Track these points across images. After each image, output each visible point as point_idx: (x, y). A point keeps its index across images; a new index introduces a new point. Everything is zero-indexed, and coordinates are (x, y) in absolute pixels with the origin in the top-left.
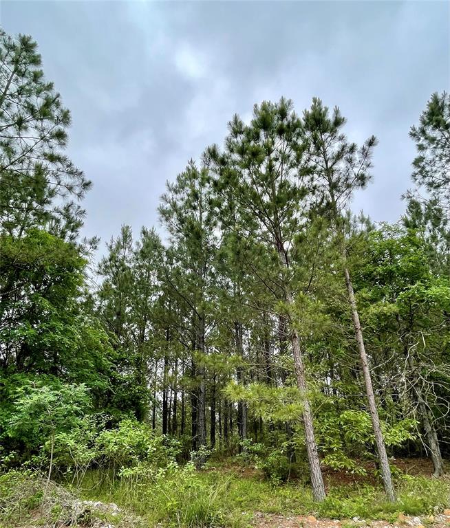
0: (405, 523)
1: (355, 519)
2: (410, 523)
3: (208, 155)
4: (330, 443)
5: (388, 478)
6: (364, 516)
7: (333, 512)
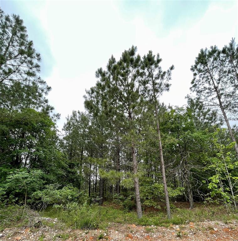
0: (172, 228)
1: (152, 226)
2: (174, 228)
3: (98, 72)
4: (148, 196)
5: (169, 209)
6: (156, 224)
7: (143, 223)
